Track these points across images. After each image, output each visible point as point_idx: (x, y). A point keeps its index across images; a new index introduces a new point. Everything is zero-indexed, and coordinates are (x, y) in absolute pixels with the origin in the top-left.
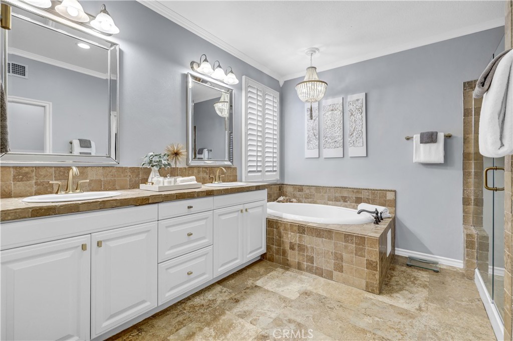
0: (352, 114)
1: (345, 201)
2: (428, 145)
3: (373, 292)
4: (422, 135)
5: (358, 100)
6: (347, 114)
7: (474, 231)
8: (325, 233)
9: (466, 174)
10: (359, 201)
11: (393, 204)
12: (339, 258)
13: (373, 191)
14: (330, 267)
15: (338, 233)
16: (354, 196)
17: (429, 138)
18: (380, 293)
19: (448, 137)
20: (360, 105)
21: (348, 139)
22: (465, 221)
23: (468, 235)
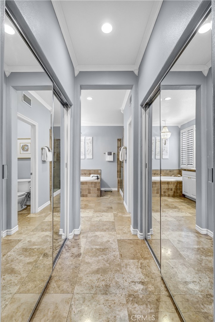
0: (88, 144)
1: (85, 175)
2: (110, 156)
3: (99, 197)
4: (108, 153)
5: (90, 139)
6: (86, 144)
7: (119, 179)
8: (85, 183)
9: (118, 164)
10: (90, 174)
11: (100, 174)
12: (89, 190)
13: (95, 170)
14: (87, 193)
15: (89, 182)
16: (88, 173)
17: (110, 154)
18: (100, 197)
19: (114, 154)
20: (90, 141)
21: (86, 152)
22: (118, 177)
23: (118, 180)
